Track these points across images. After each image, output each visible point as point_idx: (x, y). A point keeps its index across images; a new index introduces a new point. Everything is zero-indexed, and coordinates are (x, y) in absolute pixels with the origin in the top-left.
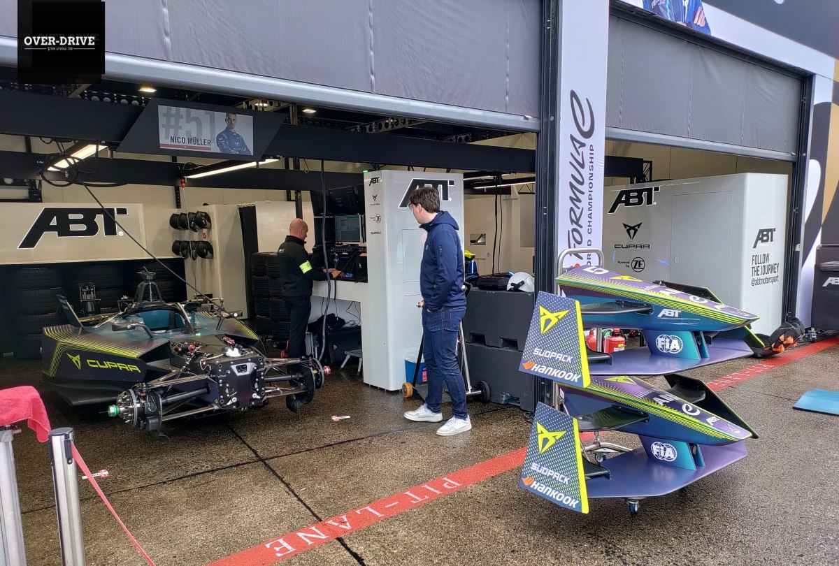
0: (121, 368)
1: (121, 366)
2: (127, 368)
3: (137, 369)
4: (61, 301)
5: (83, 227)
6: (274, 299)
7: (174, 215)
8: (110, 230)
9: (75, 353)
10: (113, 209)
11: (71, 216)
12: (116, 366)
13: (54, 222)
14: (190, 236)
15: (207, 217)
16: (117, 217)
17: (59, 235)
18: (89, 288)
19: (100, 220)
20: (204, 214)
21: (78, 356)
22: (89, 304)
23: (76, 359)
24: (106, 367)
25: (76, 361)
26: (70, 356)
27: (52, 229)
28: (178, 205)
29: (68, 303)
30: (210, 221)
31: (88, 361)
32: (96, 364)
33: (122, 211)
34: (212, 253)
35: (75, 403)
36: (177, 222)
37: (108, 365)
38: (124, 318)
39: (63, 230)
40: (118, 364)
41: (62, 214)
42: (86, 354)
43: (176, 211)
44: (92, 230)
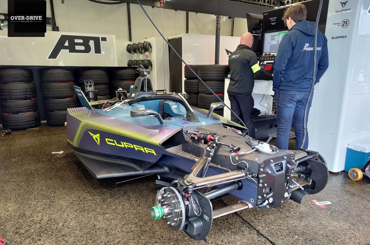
0: (136, 149)
1: (136, 148)
2: (142, 149)
3: (153, 152)
4: (77, 90)
5: (82, 48)
6: (203, 95)
7: (129, 45)
8: (98, 50)
9: (95, 132)
10: (99, 37)
11: (76, 41)
12: (132, 147)
13: (67, 44)
14: (138, 57)
15: (150, 45)
16: (102, 43)
17: (70, 52)
18: (90, 83)
19: (92, 43)
20: (148, 43)
21: (98, 135)
22: (91, 93)
23: (96, 137)
24: (123, 146)
25: (96, 138)
26: (91, 134)
27: (66, 48)
28: (130, 40)
29: (82, 92)
30: (151, 48)
31: (107, 139)
32: (114, 142)
33: (104, 39)
34: (152, 66)
35: (99, 176)
36: (131, 49)
37: (124, 145)
38: (130, 104)
39: (72, 49)
40: (135, 146)
41: (71, 39)
42: (104, 134)
43: (129, 43)
44: (87, 50)
